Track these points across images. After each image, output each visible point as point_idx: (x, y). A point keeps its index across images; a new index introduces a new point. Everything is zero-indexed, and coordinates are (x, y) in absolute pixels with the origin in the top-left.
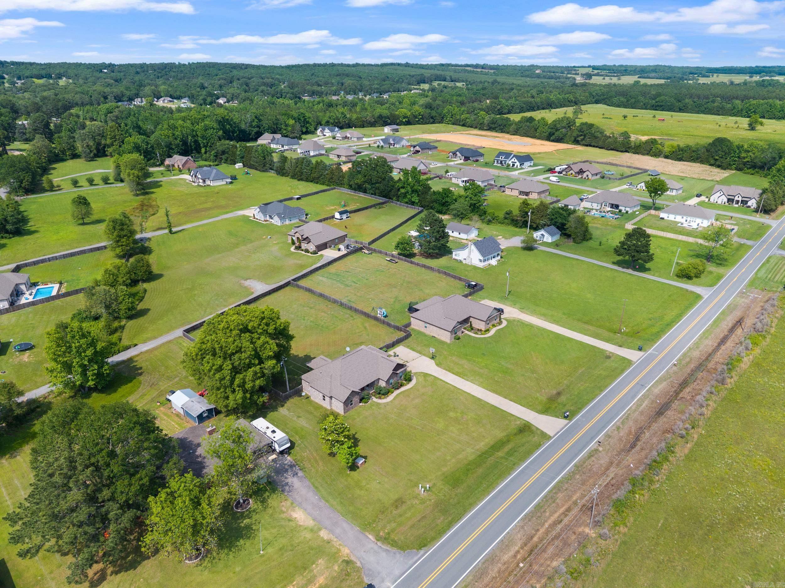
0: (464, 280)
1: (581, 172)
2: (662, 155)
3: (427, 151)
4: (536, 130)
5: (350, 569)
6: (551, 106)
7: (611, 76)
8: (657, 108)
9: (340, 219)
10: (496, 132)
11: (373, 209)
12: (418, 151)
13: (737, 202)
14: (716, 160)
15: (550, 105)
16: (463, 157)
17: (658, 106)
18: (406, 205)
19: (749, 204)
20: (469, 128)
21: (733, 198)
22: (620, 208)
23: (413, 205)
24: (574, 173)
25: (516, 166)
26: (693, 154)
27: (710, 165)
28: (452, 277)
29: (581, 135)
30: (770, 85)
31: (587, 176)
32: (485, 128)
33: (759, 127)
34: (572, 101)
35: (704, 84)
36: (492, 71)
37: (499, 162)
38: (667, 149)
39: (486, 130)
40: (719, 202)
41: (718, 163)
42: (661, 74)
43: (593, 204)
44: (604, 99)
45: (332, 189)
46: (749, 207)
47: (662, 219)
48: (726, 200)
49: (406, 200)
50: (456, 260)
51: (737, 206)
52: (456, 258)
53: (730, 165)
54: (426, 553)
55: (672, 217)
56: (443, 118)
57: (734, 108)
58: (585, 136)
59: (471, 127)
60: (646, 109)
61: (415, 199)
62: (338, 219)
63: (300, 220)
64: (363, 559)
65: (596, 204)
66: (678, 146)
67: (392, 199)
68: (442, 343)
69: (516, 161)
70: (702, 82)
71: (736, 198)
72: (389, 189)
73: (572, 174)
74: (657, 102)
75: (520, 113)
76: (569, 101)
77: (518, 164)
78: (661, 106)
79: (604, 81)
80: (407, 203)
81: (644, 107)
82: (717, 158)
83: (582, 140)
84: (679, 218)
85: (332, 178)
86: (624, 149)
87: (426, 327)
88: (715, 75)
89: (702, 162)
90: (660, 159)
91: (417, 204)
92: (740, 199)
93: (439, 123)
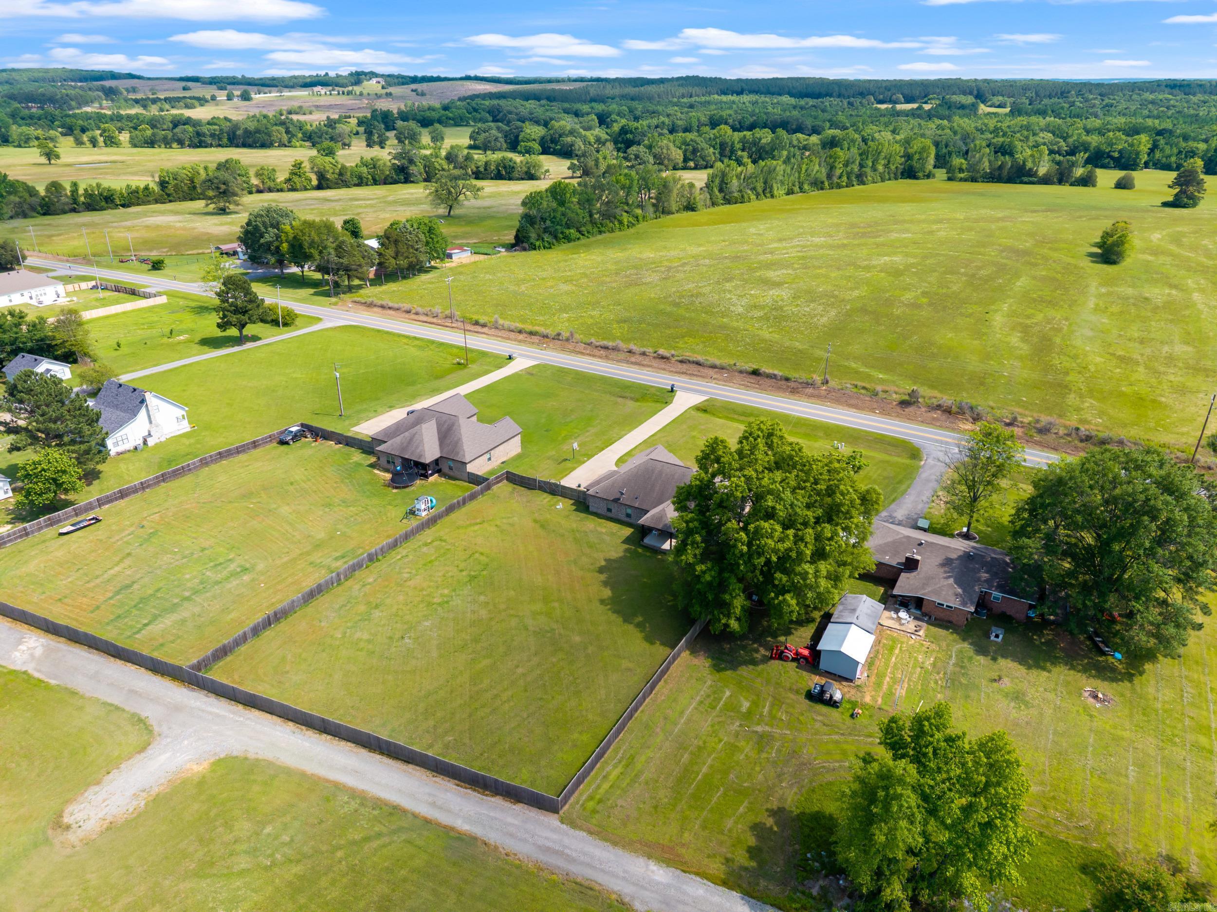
52: (120, 449)
87: (490, 459)
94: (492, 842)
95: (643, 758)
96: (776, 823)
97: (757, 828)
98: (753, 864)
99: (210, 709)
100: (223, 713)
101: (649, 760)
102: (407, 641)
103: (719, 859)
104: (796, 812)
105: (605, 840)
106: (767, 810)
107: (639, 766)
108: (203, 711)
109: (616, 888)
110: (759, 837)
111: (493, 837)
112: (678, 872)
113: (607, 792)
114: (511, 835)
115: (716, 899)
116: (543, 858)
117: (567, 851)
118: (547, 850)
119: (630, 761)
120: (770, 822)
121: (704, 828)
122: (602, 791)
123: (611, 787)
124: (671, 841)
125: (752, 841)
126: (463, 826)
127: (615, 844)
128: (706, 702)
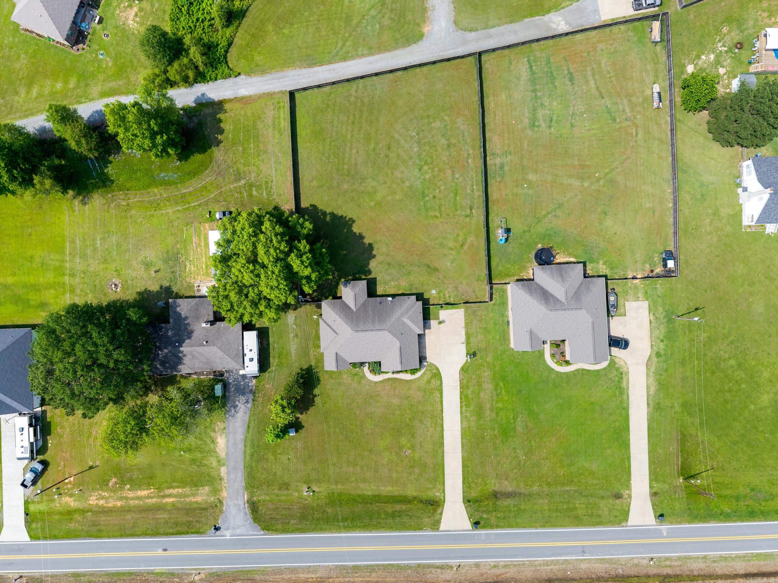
54: (264, 535)
64: (230, 508)
68: (505, 340)
94: (303, 69)
95: (277, 136)
96: (217, 138)
97: (222, 131)
98: (218, 116)
99: (453, 51)
100: (445, 53)
101: (274, 137)
102: (414, 134)
103: (228, 110)
104: (213, 148)
105: (268, 93)
106: (222, 142)
107: (276, 132)
108: (454, 49)
109: (254, 79)
110: (220, 127)
111: (304, 71)
112: (238, 96)
113: (280, 114)
114: (299, 75)
115: (221, 94)
116: (283, 74)
117: (277, 81)
118: (283, 77)
119: (280, 132)
120: (220, 137)
121: (239, 120)
122: (282, 112)
123: (280, 116)
124: (247, 107)
125: (222, 125)
126: (316, 69)
127: (264, 94)
128: (270, 183)
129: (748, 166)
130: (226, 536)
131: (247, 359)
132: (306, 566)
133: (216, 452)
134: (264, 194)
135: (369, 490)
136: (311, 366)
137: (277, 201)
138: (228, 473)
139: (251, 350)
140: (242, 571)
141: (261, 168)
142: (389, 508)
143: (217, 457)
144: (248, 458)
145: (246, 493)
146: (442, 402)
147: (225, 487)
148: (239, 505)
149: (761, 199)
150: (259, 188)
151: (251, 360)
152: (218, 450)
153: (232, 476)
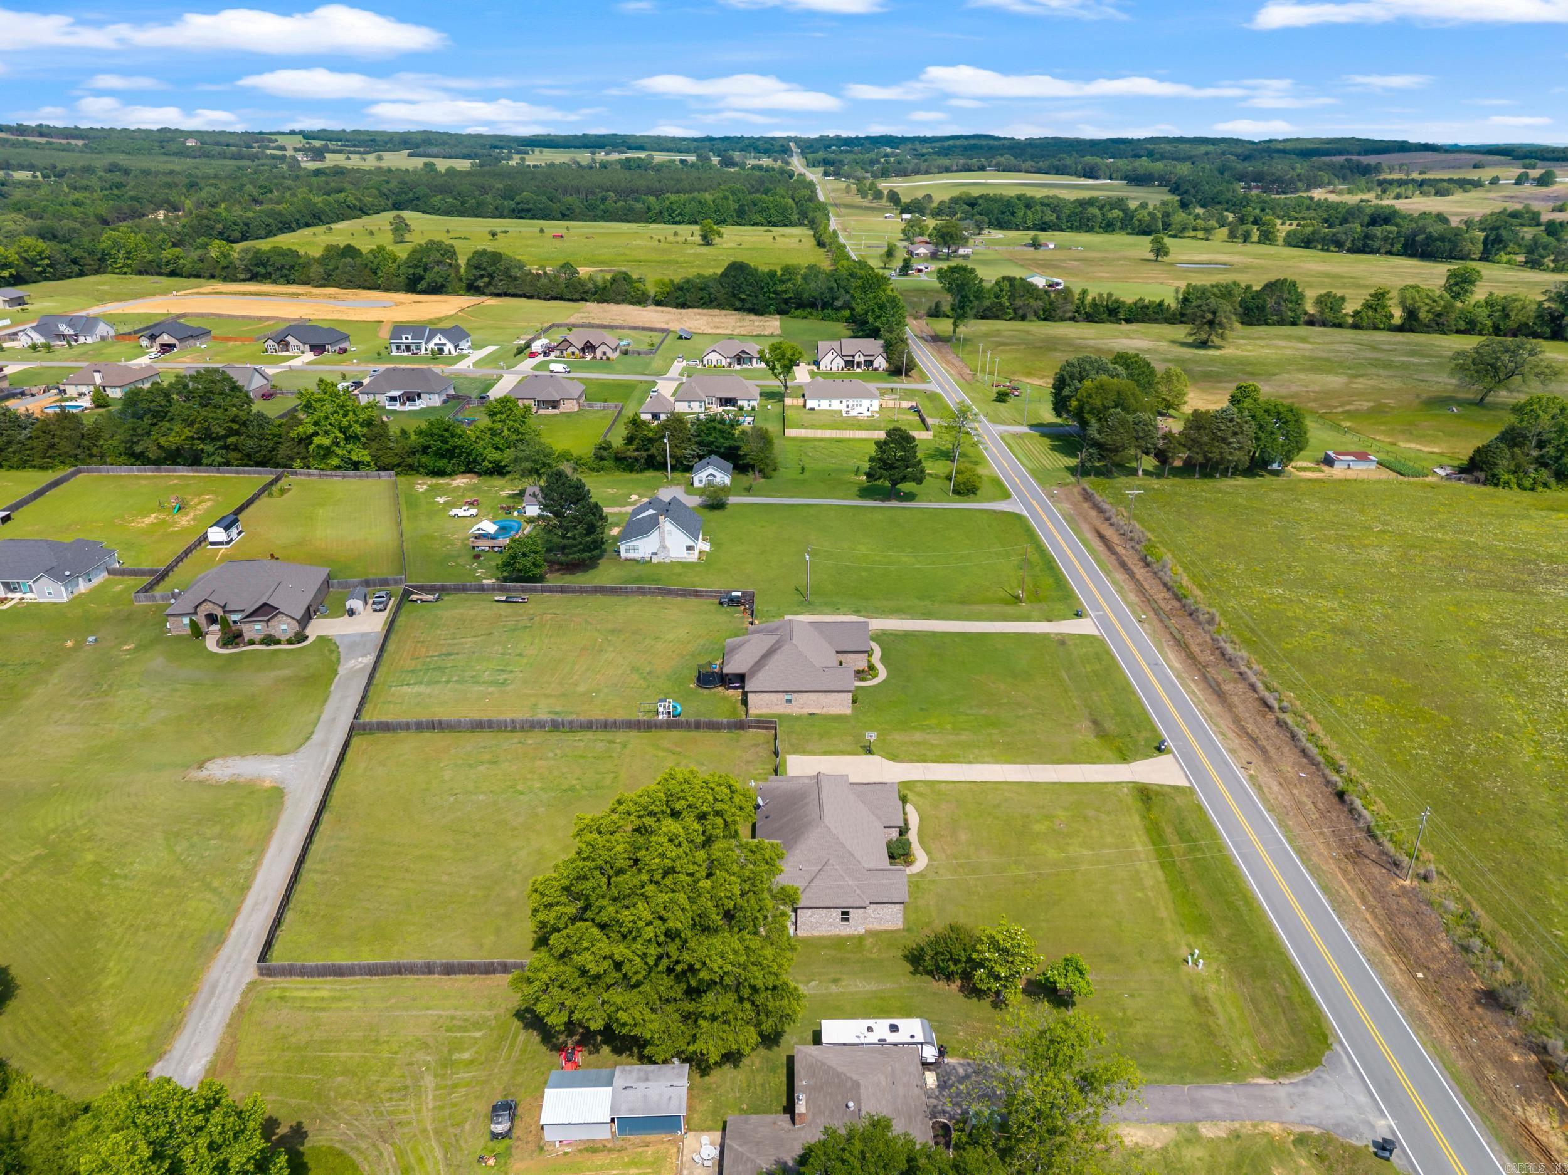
0: (710, 594)
1: (589, 347)
2: (650, 301)
3: (192, 341)
4: (375, 273)
5: (1315, 1147)
6: (319, 219)
7: (350, 152)
8: (523, 215)
9: (228, 543)
10: (275, 282)
11: (264, 499)
12: (171, 347)
13: (859, 364)
14: (743, 300)
15: (316, 218)
16: (307, 347)
17: (523, 210)
18: (339, 472)
19: (876, 364)
20: (193, 281)
21: (851, 358)
22: (739, 403)
23: (357, 469)
24: (577, 352)
25: (446, 351)
26: (701, 294)
27: (736, 310)
28: (678, 595)
29: (482, 276)
30: (639, 167)
31: (605, 353)
32: (242, 277)
33: (717, 240)
34: (355, 206)
35: (535, 166)
36: (80, 143)
37: (403, 347)
38: (652, 291)
39: (244, 280)
40: (835, 369)
41: (748, 305)
42: (448, 150)
43: (692, 404)
44: (411, 201)
45: (74, 474)
46: (876, 369)
47: (812, 409)
48: (842, 364)
49: (335, 461)
50: (634, 560)
51: (859, 370)
52: (630, 556)
53: (767, 307)
54: (1341, 1044)
55: (824, 405)
56: (102, 260)
57: (649, 208)
58: (491, 276)
59: (198, 276)
60: (501, 216)
61: (360, 454)
62: (221, 543)
63: (112, 572)
64: (1309, 1118)
65: (698, 404)
66: (671, 281)
67: (290, 467)
68: (839, 718)
69: (443, 341)
70: (531, 164)
71: (857, 359)
72: (271, 444)
73: (573, 353)
74: (518, 204)
75: (266, 237)
76: (349, 206)
77: (449, 347)
78: (529, 210)
79: (348, 162)
80: (338, 468)
81: (497, 213)
82: (743, 296)
83: (488, 285)
84: (836, 405)
85: (52, 446)
86: (577, 296)
87: (789, 701)
88: (537, 150)
89: (721, 306)
90: (649, 308)
91: (368, 465)
92: (862, 359)
93: (97, 272)
95: (347, 1005)
96: (284, 1134)
100: (327, 763)
105: (233, 1017)
107: (335, 1006)
113: (296, 998)
114: (228, 960)
116: (205, 988)
117: (214, 1000)
119: (340, 999)
120: (284, 1129)
122: (295, 992)
123: (302, 998)
127: (228, 1026)
128: (455, 1022)
129: (627, 551)
130: (1390, 1127)
131: (892, 1038)
132: (1371, 967)
133: (1165, 1149)
134: (478, 1034)
135: (1152, 874)
136: (905, 956)
137: (502, 1011)
138: (1213, 1118)
139: (870, 1029)
140: (1467, 1095)
141: (410, 1039)
142: (1177, 846)
143: (1177, 1145)
144: (1157, 1076)
145: (1250, 1080)
146: (954, 782)
147: (1255, 1126)
148: (1289, 1095)
149: (670, 533)
150: (457, 1046)
151: (894, 1028)
152: (1158, 1145)
153: (1217, 1109)
